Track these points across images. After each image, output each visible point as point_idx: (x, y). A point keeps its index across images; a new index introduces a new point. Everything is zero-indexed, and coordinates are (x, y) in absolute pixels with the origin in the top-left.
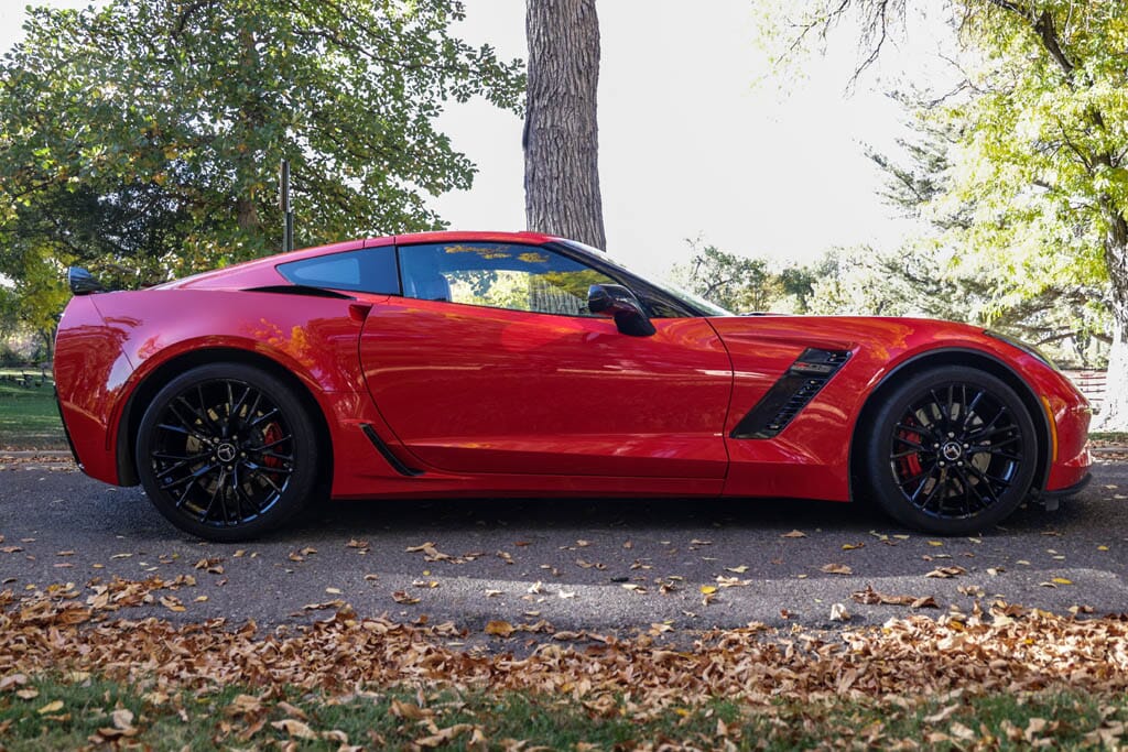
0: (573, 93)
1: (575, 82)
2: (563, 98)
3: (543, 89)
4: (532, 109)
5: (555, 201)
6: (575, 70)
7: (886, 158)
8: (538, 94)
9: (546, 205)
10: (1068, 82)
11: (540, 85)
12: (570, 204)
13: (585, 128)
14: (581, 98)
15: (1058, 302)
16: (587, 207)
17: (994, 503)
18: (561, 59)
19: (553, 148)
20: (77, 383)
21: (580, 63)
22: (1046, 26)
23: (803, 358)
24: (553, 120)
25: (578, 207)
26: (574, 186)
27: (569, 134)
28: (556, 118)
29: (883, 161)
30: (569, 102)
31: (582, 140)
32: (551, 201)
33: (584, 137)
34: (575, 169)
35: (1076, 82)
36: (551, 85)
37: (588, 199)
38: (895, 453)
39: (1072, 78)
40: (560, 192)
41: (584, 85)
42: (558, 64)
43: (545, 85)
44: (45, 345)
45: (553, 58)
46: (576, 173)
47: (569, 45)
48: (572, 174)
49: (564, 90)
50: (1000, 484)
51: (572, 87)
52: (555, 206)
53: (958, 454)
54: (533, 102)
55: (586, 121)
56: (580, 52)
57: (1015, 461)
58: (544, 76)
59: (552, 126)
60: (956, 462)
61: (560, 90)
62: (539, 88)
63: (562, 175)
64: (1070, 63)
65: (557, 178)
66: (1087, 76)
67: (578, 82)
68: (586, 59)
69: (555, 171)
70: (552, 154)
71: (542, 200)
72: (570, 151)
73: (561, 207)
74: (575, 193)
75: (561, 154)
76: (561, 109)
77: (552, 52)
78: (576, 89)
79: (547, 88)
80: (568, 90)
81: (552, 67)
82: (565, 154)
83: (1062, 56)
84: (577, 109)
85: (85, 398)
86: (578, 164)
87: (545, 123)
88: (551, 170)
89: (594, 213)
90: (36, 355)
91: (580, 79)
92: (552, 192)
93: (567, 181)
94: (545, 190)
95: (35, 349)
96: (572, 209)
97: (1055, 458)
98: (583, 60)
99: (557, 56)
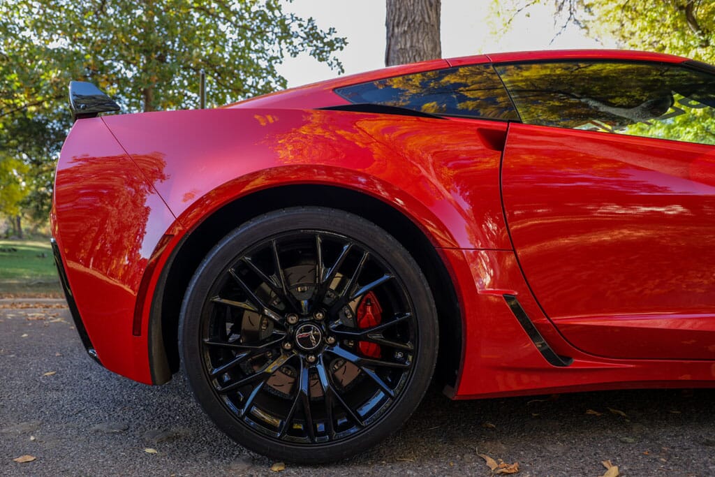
0: (427, 20)
1: (428, 12)
2: (419, 25)
3: (402, 19)
4: (392, 35)
6: (428, 3)
8: (398, 23)
11: (400, 16)
20: (98, 248)
24: (412, 42)
27: (425, 53)
28: (415, 40)
30: (424, 27)
36: (409, 16)
43: (403, 15)
44: (12, 226)
49: (420, 19)
51: (426, 16)
54: (393, 30)
58: (403, 9)
59: (411, 46)
61: (416, 19)
67: (430, 12)
76: (418, 33)
78: (429, 18)
79: (406, 18)
80: (424, 19)
84: (430, 34)
85: (109, 264)
87: (405, 44)
90: (7, 232)
91: (431, 10)
95: (6, 229)
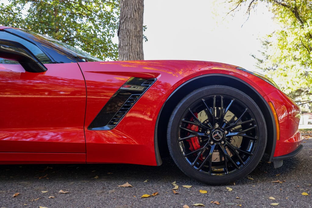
0: (132, 17)
1: (133, 14)
2: (129, 19)
3: (123, 16)
5: (126, 53)
6: (134, 10)
7: (255, 56)
8: (122, 18)
9: (123, 55)
10: (302, 27)
12: (131, 54)
13: (137, 29)
14: (136, 19)
15: (302, 94)
16: (138, 55)
17: (242, 166)
18: (129, 6)
19: (126, 36)
21: (136, 7)
22: (296, 11)
23: (131, 83)
24: (126, 26)
25: (134, 55)
26: (133, 48)
27: (131, 31)
29: (254, 56)
30: (131, 20)
31: (135, 33)
32: (125, 54)
33: (136, 32)
34: (133, 43)
35: (304, 26)
36: (126, 15)
37: (138, 53)
38: (181, 137)
39: (303, 25)
40: (128, 50)
41: (137, 15)
42: (128, 8)
43: (124, 15)
45: (127, 6)
46: (133, 44)
47: (132, 2)
48: (132, 44)
49: (130, 16)
50: (245, 154)
51: (132, 15)
52: (126, 55)
53: (221, 138)
55: (137, 26)
56: (136, 4)
57: (254, 140)
58: (124, 13)
59: (125, 28)
60: (220, 141)
61: (128, 16)
62: (122, 16)
63: (128, 44)
64: (303, 22)
65: (127, 46)
66: (308, 24)
67: (135, 14)
68: (138, 6)
69: (126, 43)
70: (125, 37)
71: (122, 53)
72: (131, 36)
73: (128, 55)
74: (133, 50)
75: (128, 37)
76: (128, 22)
77: (126, 4)
78: (134, 16)
79: (124, 16)
81: (126, 10)
82: (130, 38)
83: (301, 20)
84: (134, 23)
86: (134, 41)
88: (125, 43)
89: (140, 57)
91: (136, 13)
92: (125, 50)
93: (130, 47)
94: (123, 50)
96: (132, 56)
97: (278, 139)
98: (137, 6)
99: (128, 6)
